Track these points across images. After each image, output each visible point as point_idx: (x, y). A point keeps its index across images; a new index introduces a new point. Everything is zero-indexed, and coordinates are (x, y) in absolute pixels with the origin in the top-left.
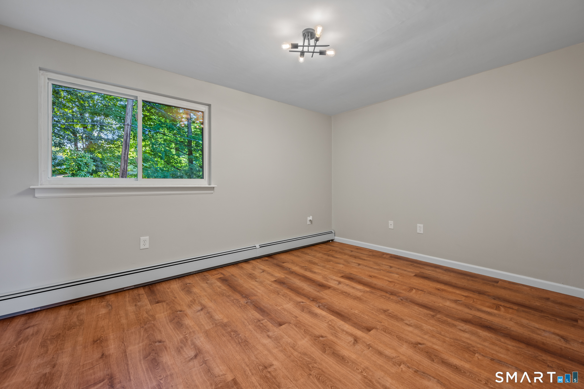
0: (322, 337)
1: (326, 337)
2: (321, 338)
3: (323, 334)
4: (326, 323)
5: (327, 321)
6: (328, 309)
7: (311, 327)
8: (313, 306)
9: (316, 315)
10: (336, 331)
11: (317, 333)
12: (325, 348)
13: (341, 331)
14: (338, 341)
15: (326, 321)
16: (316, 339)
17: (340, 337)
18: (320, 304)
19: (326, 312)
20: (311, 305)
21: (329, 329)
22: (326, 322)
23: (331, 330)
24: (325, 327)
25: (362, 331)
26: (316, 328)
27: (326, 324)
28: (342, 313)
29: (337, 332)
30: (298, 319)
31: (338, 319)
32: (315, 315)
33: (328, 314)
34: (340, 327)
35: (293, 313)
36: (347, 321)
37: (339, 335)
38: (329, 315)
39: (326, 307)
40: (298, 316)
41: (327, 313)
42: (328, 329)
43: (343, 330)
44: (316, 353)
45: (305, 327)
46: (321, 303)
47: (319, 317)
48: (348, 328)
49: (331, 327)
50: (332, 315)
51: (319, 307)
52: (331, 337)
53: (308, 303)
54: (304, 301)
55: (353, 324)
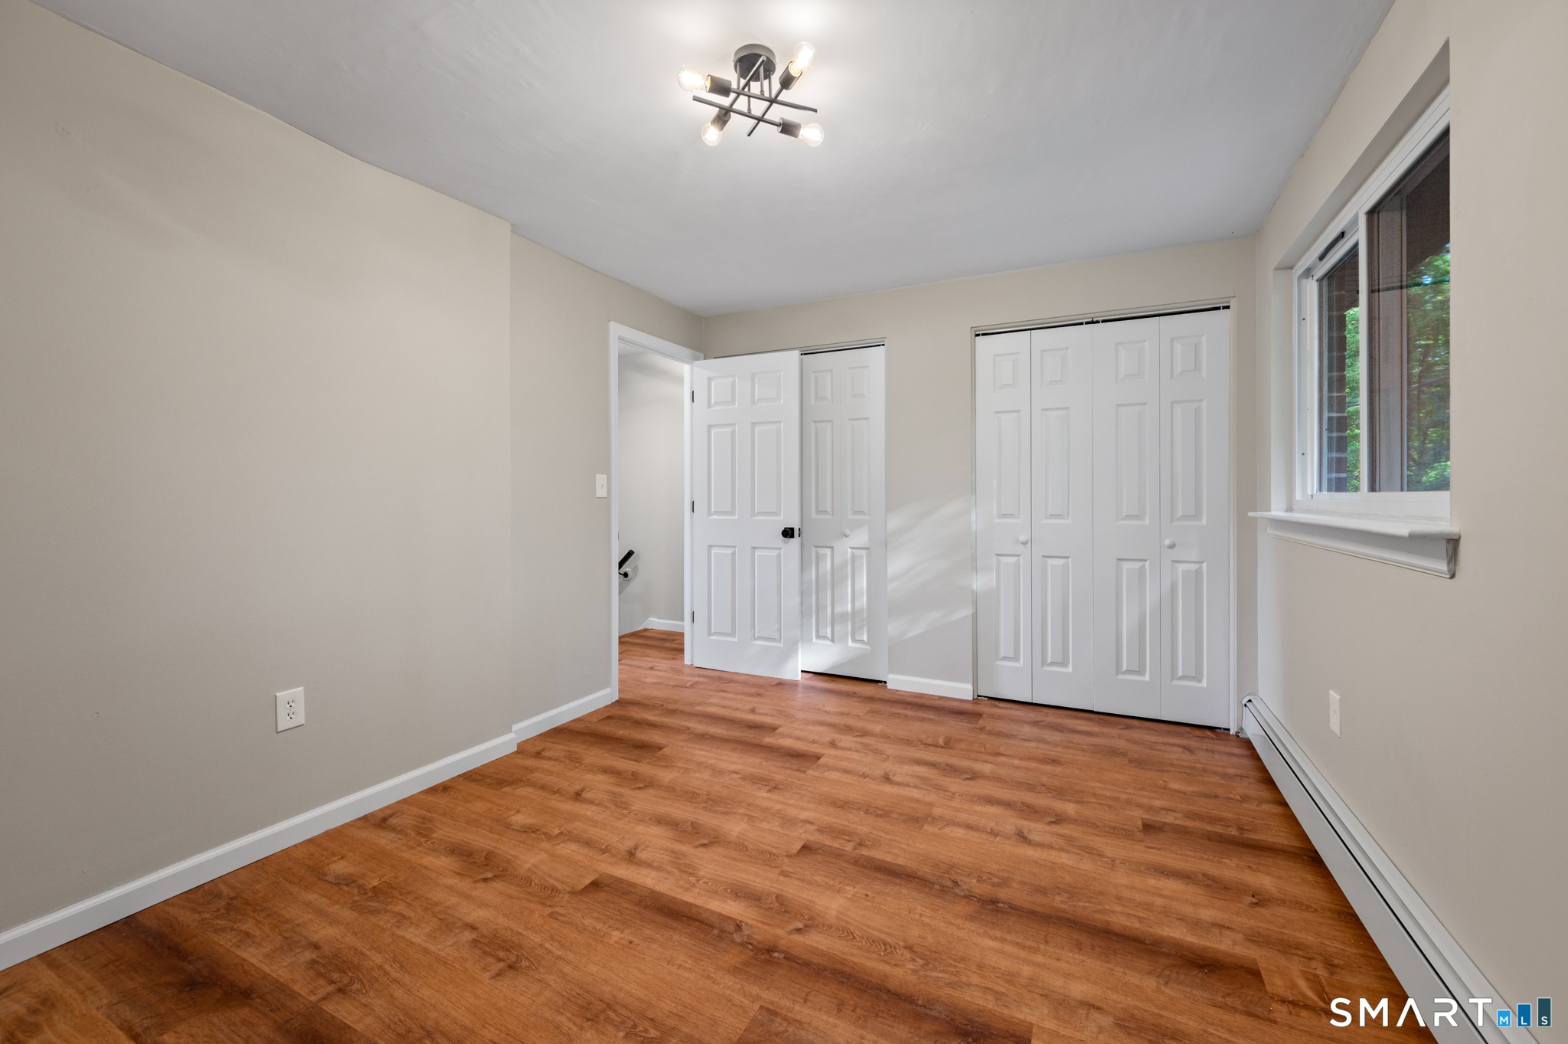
0: (704, 845)
1: (696, 847)
2: (706, 842)
3: (704, 850)
4: (704, 877)
5: (700, 882)
6: (706, 924)
7: (734, 859)
8: (760, 925)
9: (737, 894)
10: (675, 863)
11: (717, 849)
12: (694, 828)
13: (663, 866)
14: (669, 844)
15: (704, 883)
16: (714, 840)
17: (667, 853)
18: (737, 938)
19: (713, 913)
20: (766, 927)
21: (693, 864)
22: (705, 880)
23: (688, 862)
24: (701, 865)
25: (612, 877)
26: (724, 860)
27: (701, 873)
28: (660, 919)
29: (673, 862)
30: (778, 871)
31: (673, 895)
32: (739, 892)
33: (703, 905)
34: (666, 876)
35: (801, 885)
36: (647, 894)
37: (668, 858)
38: (699, 902)
39: (715, 932)
40: (782, 878)
41: (706, 906)
42: (696, 863)
43: (659, 869)
44: (706, 819)
45: (750, 857)
46: (736, 943)
47: (725, 889)
48: (647, 876)
49: (687, 870)
50: (691, 904)
51: (739, 927)
52: (683, 848)
53: (780, 932)
54: (798, 938)
55: (633, 890)
